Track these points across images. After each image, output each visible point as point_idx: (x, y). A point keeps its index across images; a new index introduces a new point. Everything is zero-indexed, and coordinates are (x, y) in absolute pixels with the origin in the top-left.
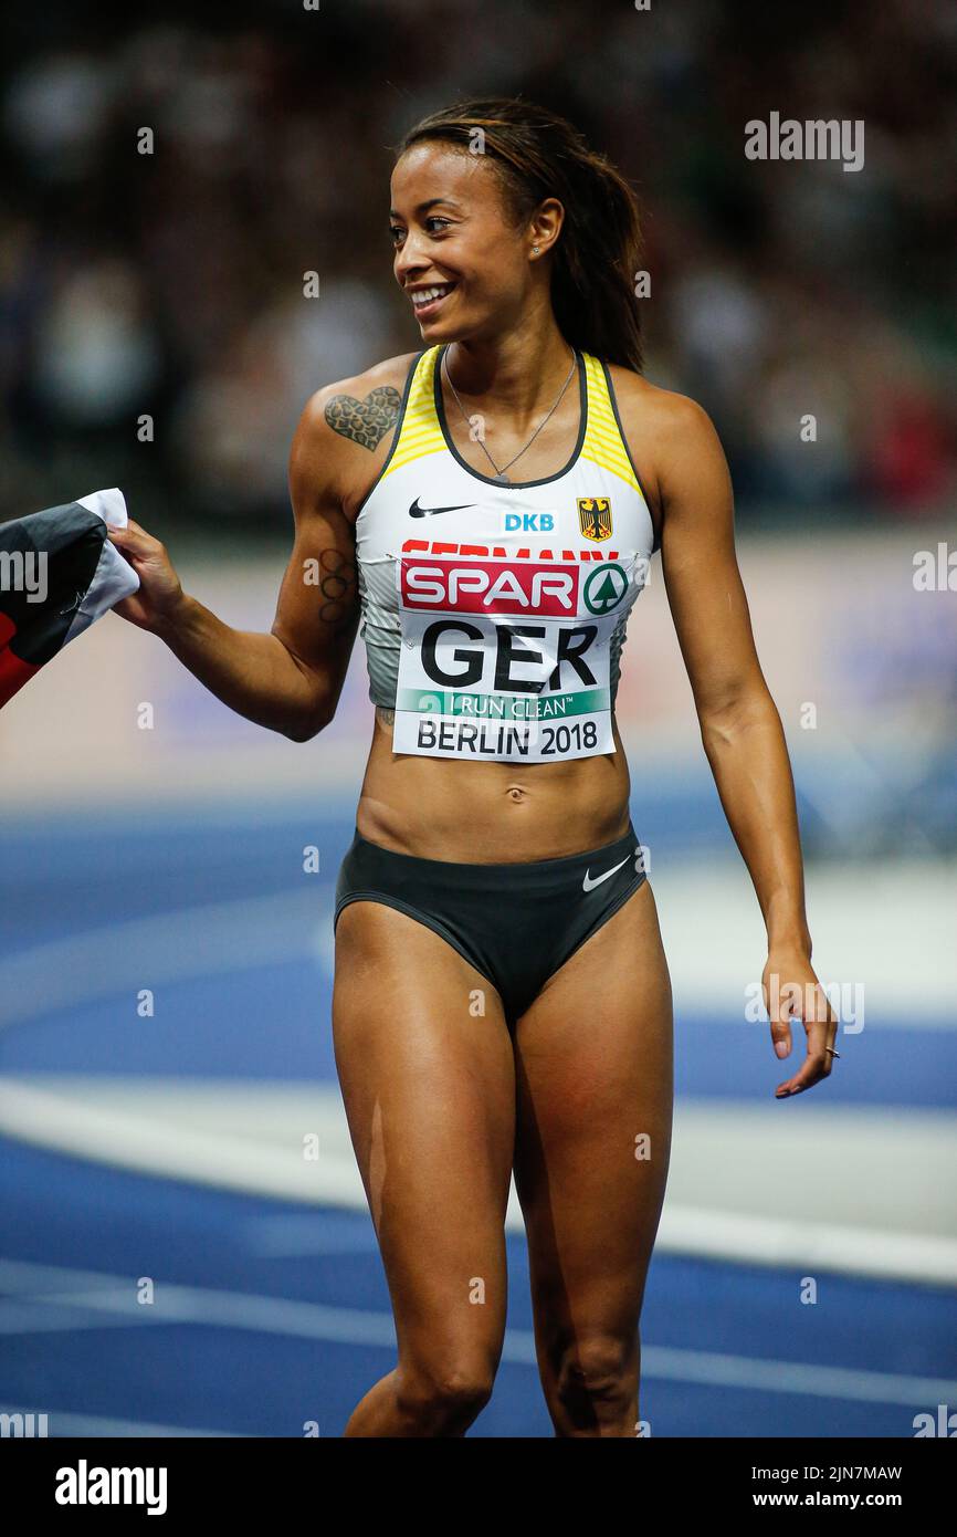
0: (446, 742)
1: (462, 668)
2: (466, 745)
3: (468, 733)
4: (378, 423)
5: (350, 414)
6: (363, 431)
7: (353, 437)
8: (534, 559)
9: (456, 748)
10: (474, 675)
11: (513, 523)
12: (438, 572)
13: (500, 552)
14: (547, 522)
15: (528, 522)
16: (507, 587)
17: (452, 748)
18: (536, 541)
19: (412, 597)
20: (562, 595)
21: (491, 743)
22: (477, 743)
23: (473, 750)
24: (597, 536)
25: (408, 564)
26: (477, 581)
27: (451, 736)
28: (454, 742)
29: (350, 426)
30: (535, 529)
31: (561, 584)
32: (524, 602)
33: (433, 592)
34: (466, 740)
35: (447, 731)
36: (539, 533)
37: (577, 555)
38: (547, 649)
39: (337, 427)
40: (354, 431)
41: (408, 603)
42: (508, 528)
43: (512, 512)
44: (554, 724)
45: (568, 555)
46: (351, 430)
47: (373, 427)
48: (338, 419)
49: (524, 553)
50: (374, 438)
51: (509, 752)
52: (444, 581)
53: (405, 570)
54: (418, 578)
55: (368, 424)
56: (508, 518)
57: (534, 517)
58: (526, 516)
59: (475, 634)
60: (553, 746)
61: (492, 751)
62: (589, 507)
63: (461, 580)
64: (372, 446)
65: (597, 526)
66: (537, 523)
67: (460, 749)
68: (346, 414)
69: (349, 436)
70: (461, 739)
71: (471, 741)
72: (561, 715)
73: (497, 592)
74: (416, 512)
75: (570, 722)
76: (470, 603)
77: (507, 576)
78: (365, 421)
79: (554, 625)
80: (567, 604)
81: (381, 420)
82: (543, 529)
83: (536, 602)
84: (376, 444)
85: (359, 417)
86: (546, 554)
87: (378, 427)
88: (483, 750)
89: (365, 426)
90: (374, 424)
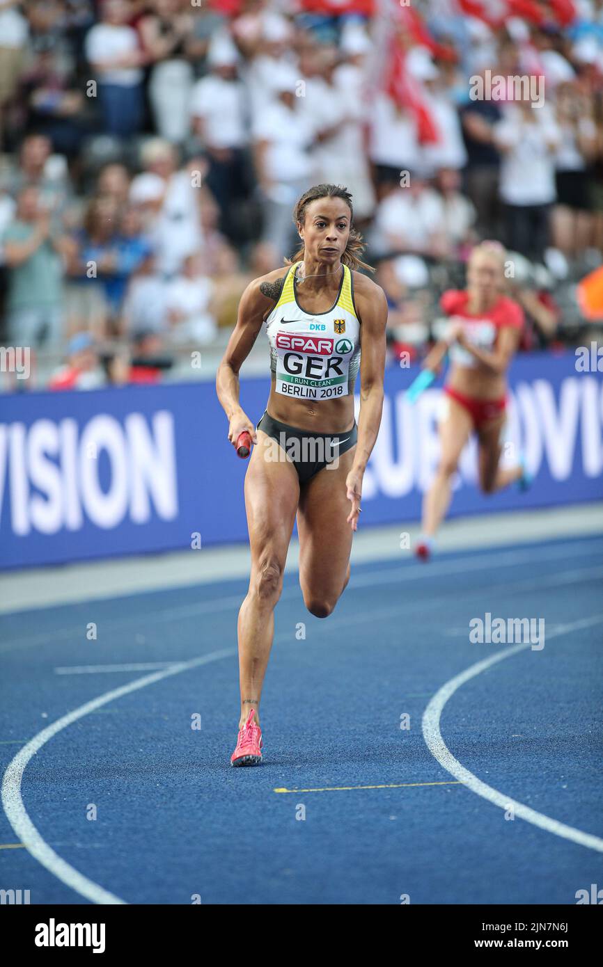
0: (290, 391)
1: (295, 368)
10: (299, 371)
12: (288, 339)
14: (323, 327)
15: (317, 327)
20: (328, 348)
21: (304, 393)
24: (340, 332)
26: (301, 342)
28: (292, 392)
31: (327, 345)
32: (316, 350)
33: (286, 345)
35: (290, 388)
38: (324, 364)
41: (278, 347)
42: (311, 329)
44: (326, 388)
52: (290, 342)
53: (278, 337)
59: (301, 358)
60: (325, 395)
65: (340, 329)
70: (295, 391)
71: (298, 392)
72: (328, 385)
73: (307, 347)
74: (282, 321)
75: (332, 387)
76: (299, 349)
79: (325, 358)
80: (330, 351)
83: (319, 351)
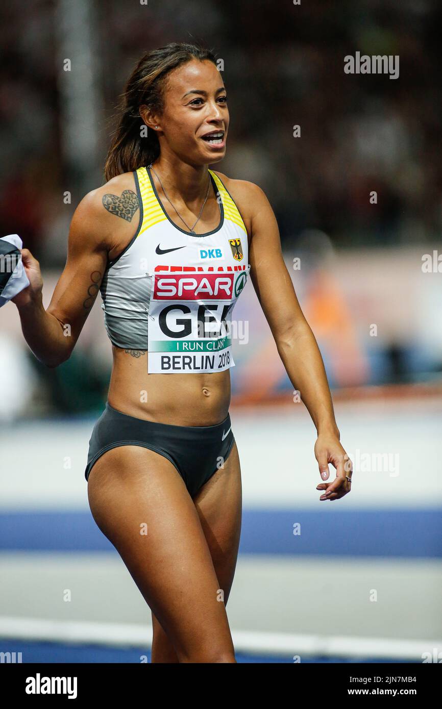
2: (186, 366)
3: (187, 360)
4: (130, 208)
5: (116, 203)
6: (124, 212)
7: (119, 215)
8: (216, 272)
9: (182, 368)
11: (204, 254)
13: (200, 269)
16: (205, 286)
17: (180, 368)
18: (216, 263)
19: (159, 294)
22: (192, 365)
23: (190, 368)
25: (158, 278)
27: (179, 363)
29: (117, 209)
30: (214, 257)
34: (186, 364)
36: (216, 259)
37: (233, 269)
39: (110, 210)
40: (119, 212)
43: (203, 249)
45: (229, 269)
46: (118, 212)
47: (128, 210)
48: (110, 206)
49: (211, 269)
50: (130, 215)
51: (206, 368)
54: (163, 284)
55: (126, 208)
56: (202, 252)
57: (213, 250)
58: (209, 251)
61: (199, 368)
62: (234, 244)
63: (184, 284)
64: (129, 219)
66: (214, 253)
67: (184, 368)
68: (114, 203)
69: (117, 215)
77: (205, 281)
78: (124, 207)
81: (131, 206)
82: (217, 257)
84: (131, 218)
85: (121, 205)
86: (221, 269)
87: (131, 210)
88: (195, 368)
89: (125, 209)
90: (128, 208)
